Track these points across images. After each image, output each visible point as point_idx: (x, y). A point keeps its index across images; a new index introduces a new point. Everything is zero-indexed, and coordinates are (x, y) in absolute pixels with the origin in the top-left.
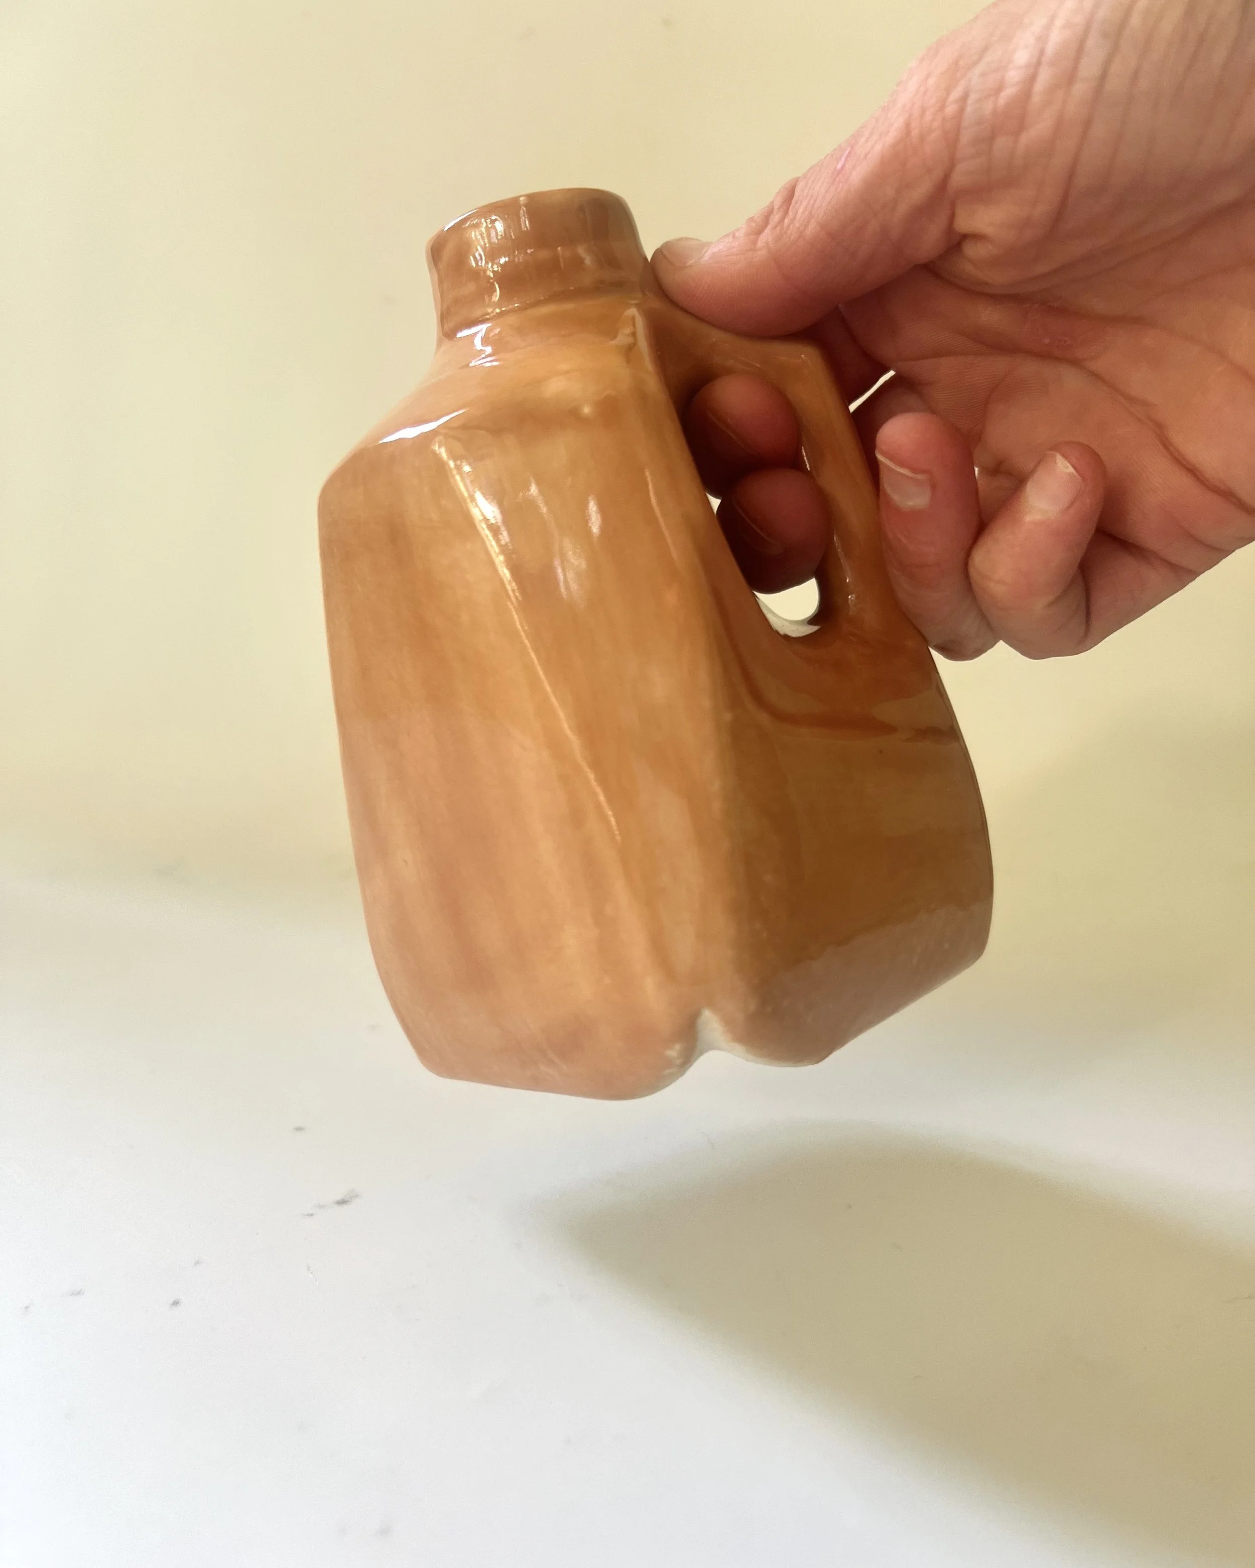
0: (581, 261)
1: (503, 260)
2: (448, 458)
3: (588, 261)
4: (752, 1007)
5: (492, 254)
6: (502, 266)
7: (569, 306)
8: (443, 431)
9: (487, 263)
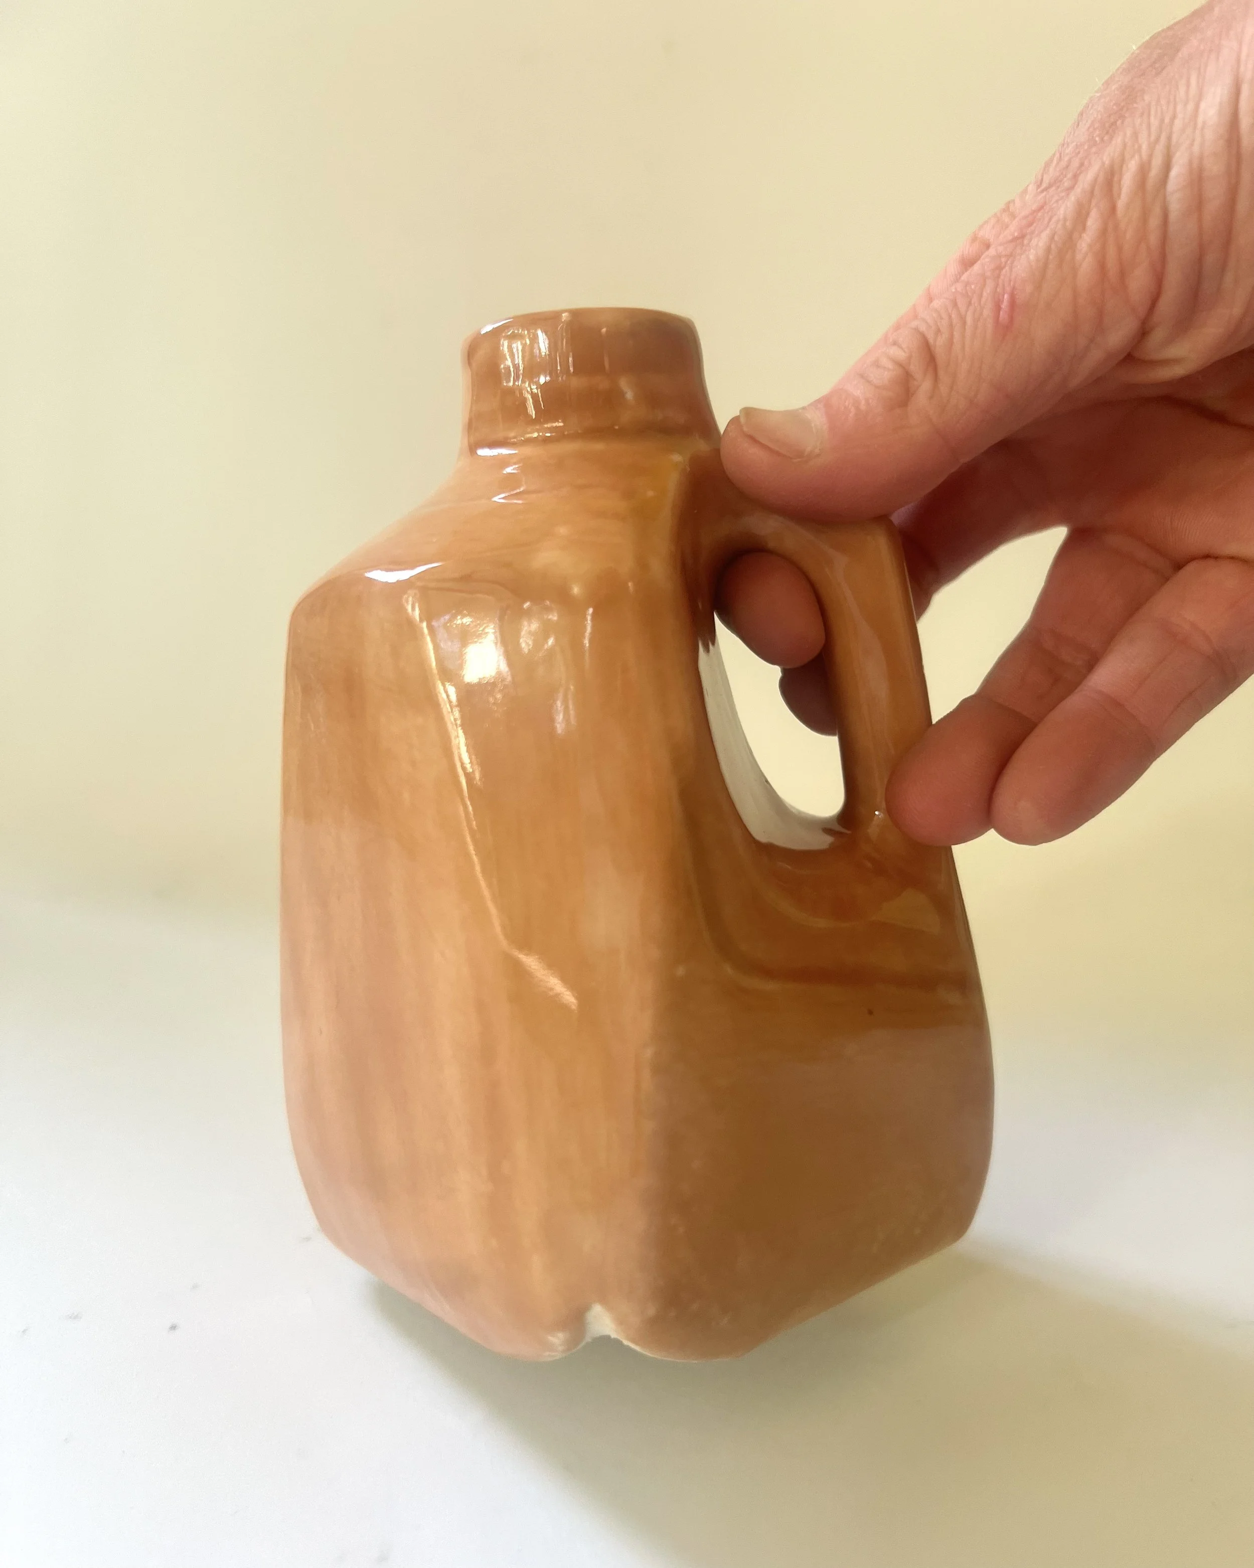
0: (622, 394)
1: (542, 380)
2: (421, 621)
3: (629, 395)
4: (651, 1311)
5: (531, 370)
6: (539, 386)
7: (598, 446)
8: (419, 584)
9: (523, 382)
